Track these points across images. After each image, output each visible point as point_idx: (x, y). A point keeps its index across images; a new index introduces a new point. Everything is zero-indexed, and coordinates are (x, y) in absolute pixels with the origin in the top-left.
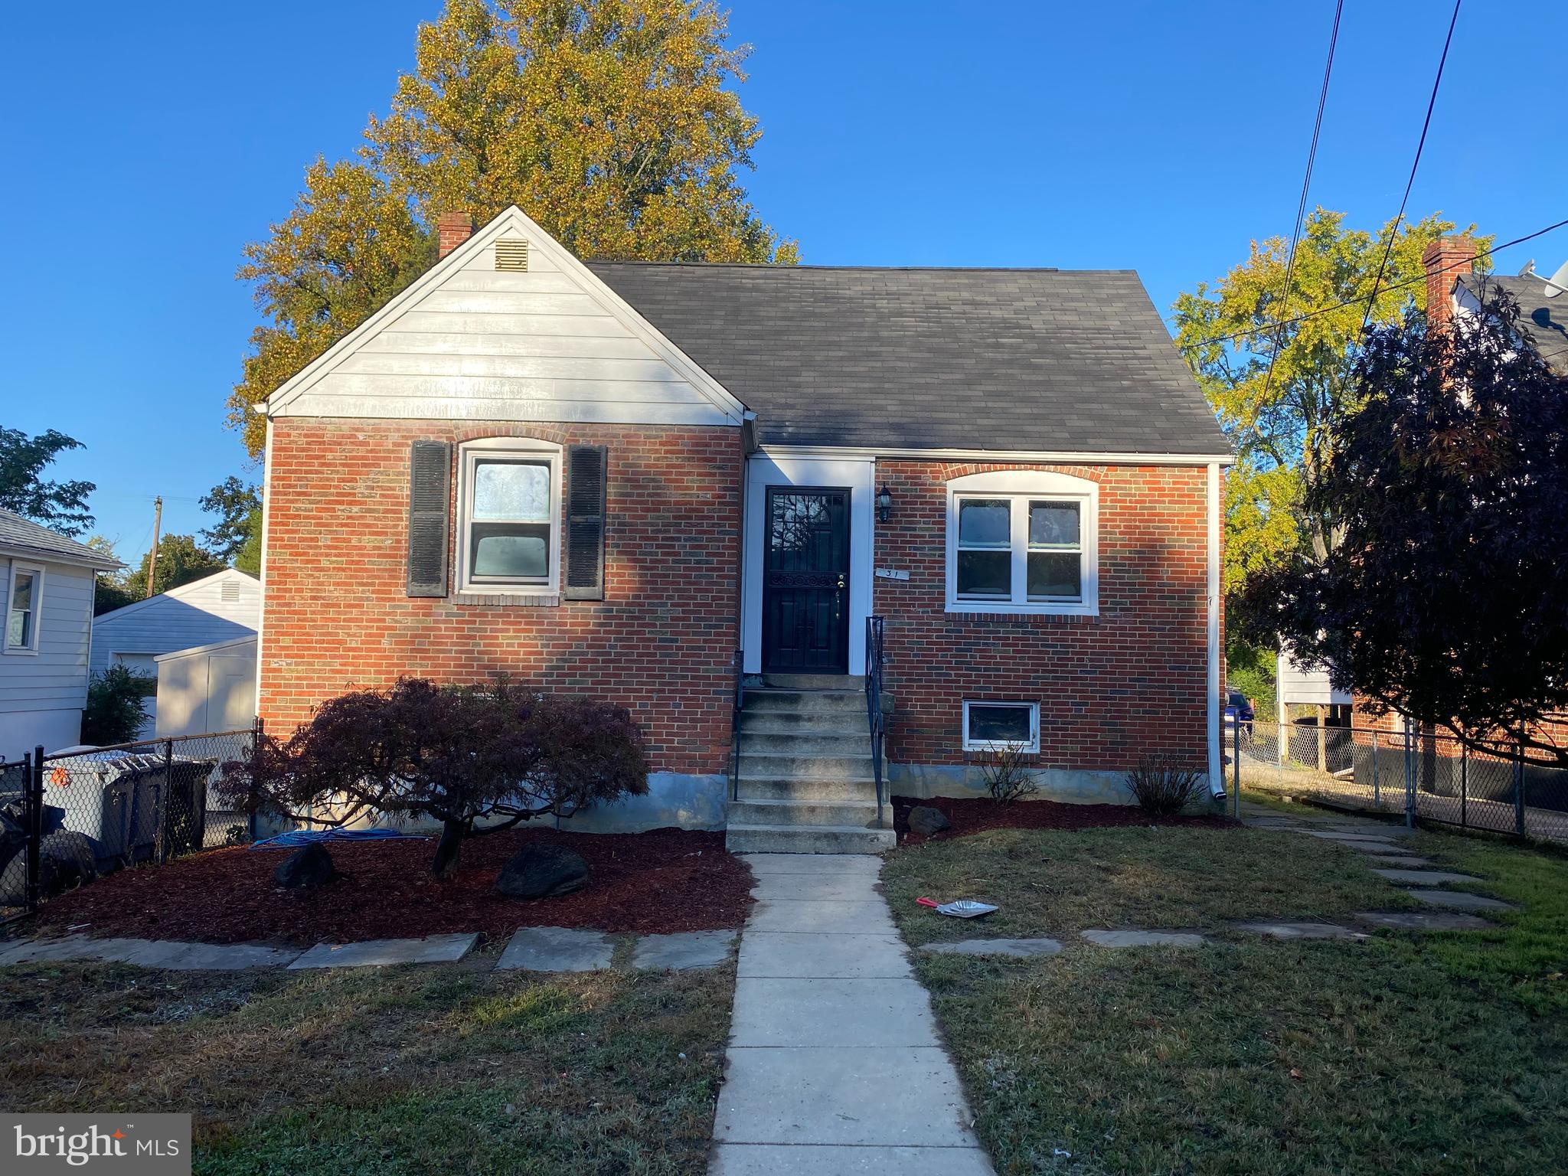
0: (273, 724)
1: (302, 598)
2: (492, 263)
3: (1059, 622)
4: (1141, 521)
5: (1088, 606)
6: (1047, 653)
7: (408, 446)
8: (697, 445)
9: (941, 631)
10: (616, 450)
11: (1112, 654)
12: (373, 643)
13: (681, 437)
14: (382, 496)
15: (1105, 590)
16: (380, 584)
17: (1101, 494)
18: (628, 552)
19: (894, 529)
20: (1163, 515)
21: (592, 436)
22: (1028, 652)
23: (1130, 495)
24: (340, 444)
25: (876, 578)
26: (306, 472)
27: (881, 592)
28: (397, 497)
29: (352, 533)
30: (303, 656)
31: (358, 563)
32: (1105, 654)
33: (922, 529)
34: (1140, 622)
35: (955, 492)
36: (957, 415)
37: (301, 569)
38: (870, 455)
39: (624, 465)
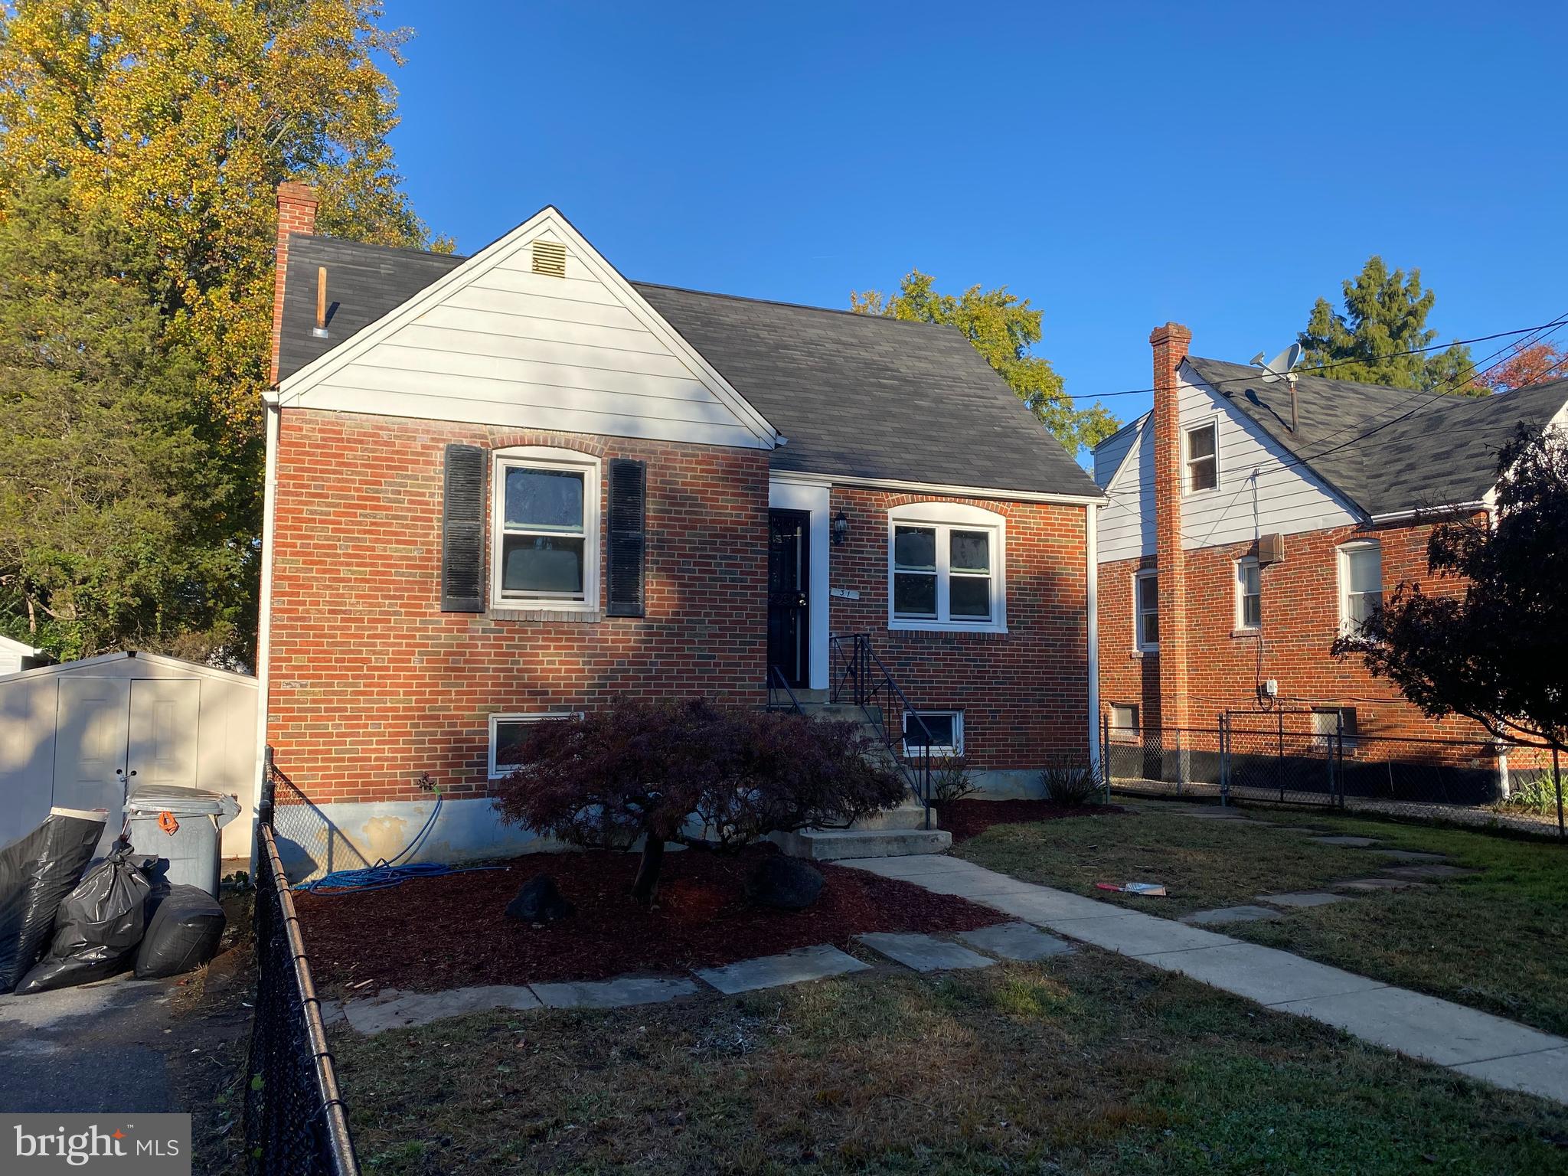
0: (284, 753)
1: (320, 612)
2: (529, 265)
3: (979, 639)
4: (1038, 551)
5: (997, 625)
6: (969, 666)
7: (439, 449)
8: (731, 465)
9: (885, 647)
10: (654, 466)
11: (1018, 667)
12: (402, 661)
13: (716, 457)
14: (411, 502)
15: (1012, 611)
16: (409, 598)
17: (1007, 527)
18: (668, 570)
19: (846, 551)
20: (1053, 546)
21: (631, 451)
22: (954, 666)
23: (1030, 528)
24: (361, 442)
25: (831, 597)
26: (322, 471)
27: (835, 611)
28: (427, 503)
29: (377, 541)
30: (320, 677)
31: (384, 573)
32: (1013, 667)
33: (867, 552)
34: (1039, 639)
35: (894, 519)
36: (882, 448)
37: (316, 579)
38: (827, 481)
39: (662, 482)
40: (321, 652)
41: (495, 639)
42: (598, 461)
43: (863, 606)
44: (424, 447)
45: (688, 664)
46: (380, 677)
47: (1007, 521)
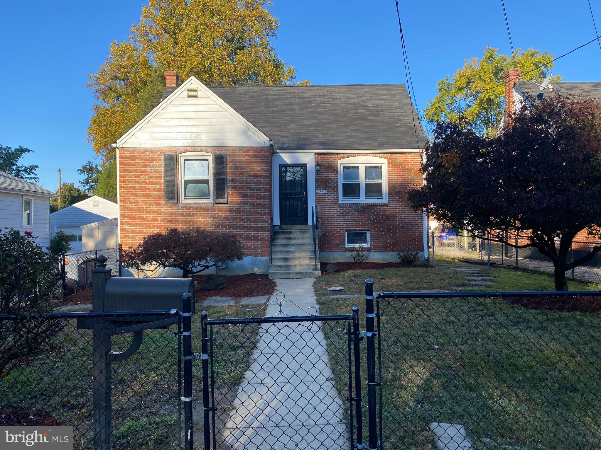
0: (125, 245)
1: (132, 206)
2: (186, 95)
3: (375, 205)
4: (401, 171)
5: (385, 200)
6: (372, 215)
7: (162, 156)
8: (255, 152)
9: (338, 209)
10: (229, 155)
11: (392, 215)
12: (155, 219)
13: (250, 150)
14: (155, 172)
15: (390, 194)
16: (156, 200)
17: (388, 163)
18: (235, 189)
19: (322, 177)
20: (408, 169)
21: (221, 150)
22: (366, 215)
23: (398, 163)
24: (140, 156)
25: (316, 193)
26: (130, 165)
27: (318, 198)
28: (160, 172)
29: (146, 184)
30: (133, 224)
31: (149, 194)
32: (390, 215)
33: (330, 176)
34: (401, 204)
35: (341, 164)
36: (342, 138)
37: (130, 196)
38: (313, 153)
39: (232, 160)
40: (133, 217)
41: (181, 212)
42: (211, 154)
43: (329, 195)
44: (158, 155)
45: (243, 218)
47: (388, 161)
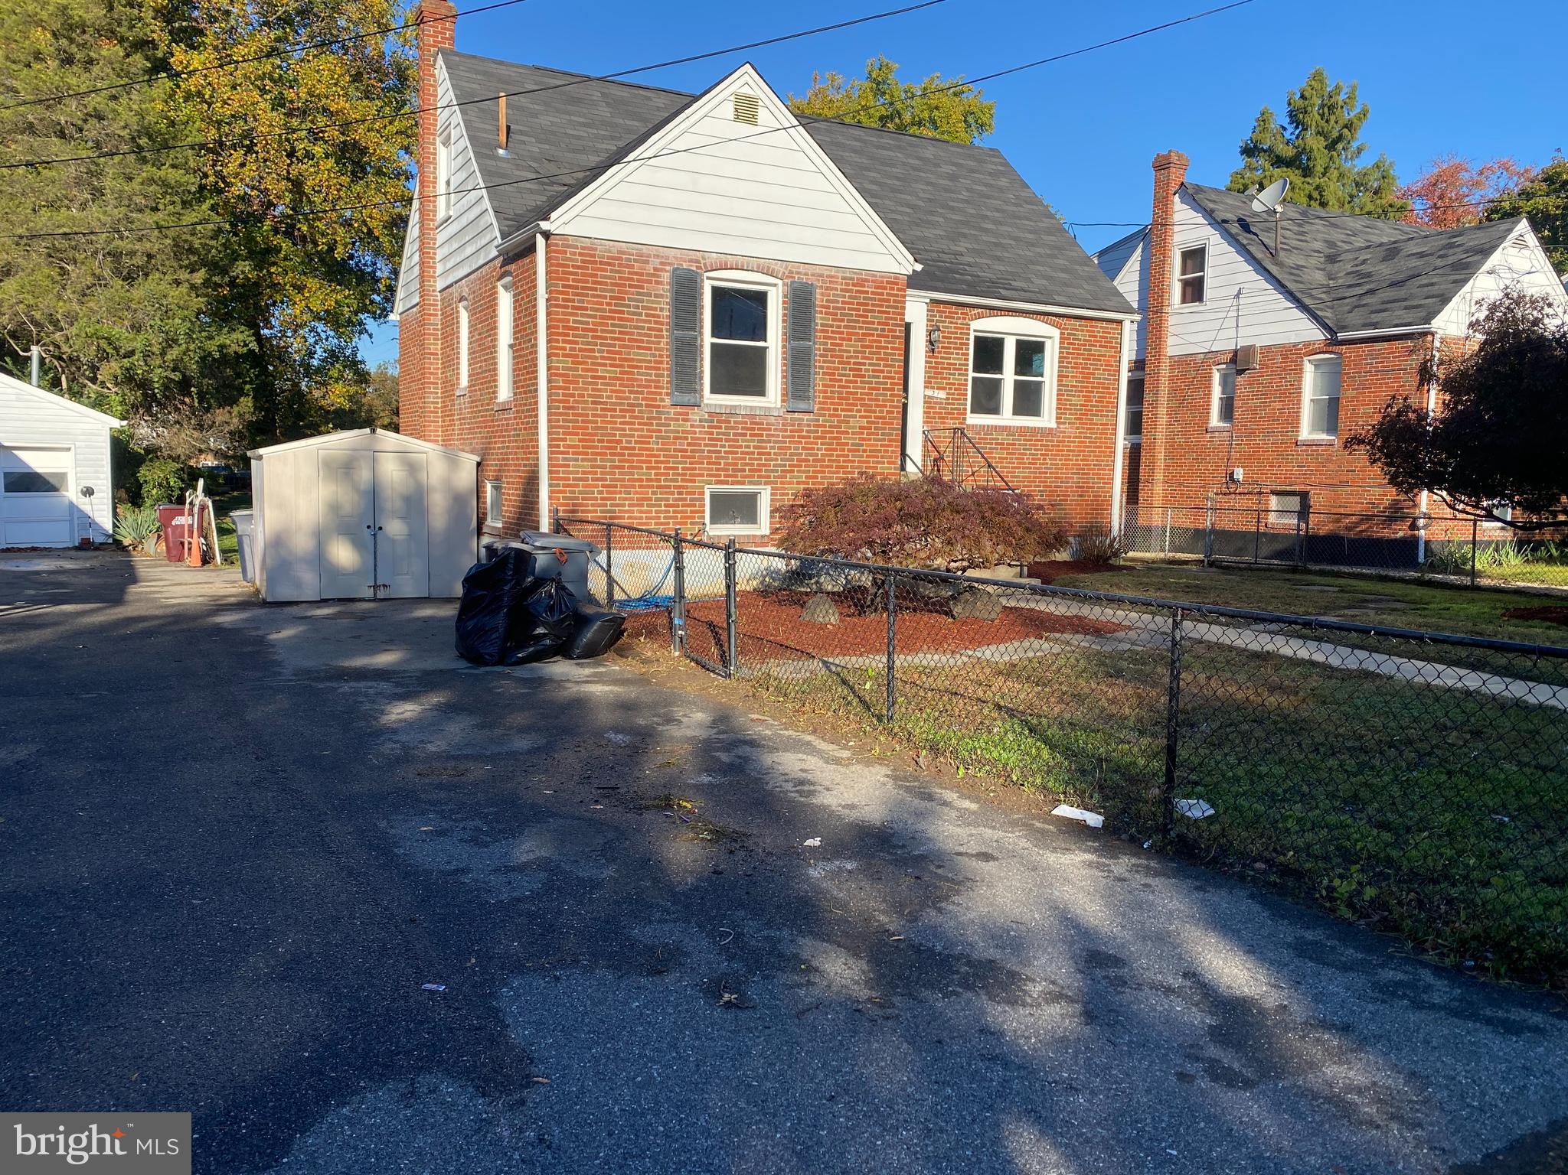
1: (585, 402)
2: (731, 115)
3: (1034, 431)
4: (1083, 359)
5: (1049, 420)
6: (1026, 454)
7: (667, 271)
8: (877, 287)
10: (821, 287)
11: (1062, 455)
12: (644, 443)
14: (647, 315)
15: (1060, 409)
16: (647, 393)
17: (1059, 338)
19: (937, 358)
21: (805, 274)
22: (1015, 454)
23: (1078, 340)
24: (609, 264)
25: (925, 396)
27: (928, 407)
28: (658, 316)
29: (624, 346)
31: (629, 373)
33: (954, 359)
34: (1079, 433)
35: (974, 331)
38: (925, 297)
39: (827, 301)
40: (587, 434)
41: (709, 427)
42: (780, 282)
43: (949, 404)
44: (655, 269)
45: (844, 450)
46: (629, 455)
47: (1061, 334)
